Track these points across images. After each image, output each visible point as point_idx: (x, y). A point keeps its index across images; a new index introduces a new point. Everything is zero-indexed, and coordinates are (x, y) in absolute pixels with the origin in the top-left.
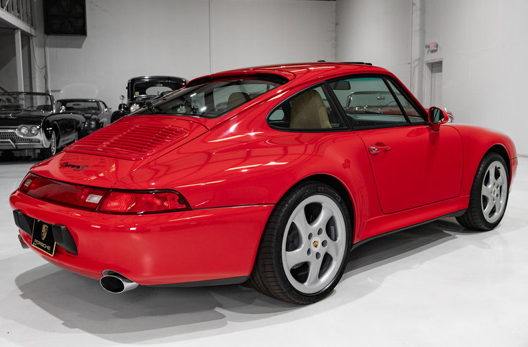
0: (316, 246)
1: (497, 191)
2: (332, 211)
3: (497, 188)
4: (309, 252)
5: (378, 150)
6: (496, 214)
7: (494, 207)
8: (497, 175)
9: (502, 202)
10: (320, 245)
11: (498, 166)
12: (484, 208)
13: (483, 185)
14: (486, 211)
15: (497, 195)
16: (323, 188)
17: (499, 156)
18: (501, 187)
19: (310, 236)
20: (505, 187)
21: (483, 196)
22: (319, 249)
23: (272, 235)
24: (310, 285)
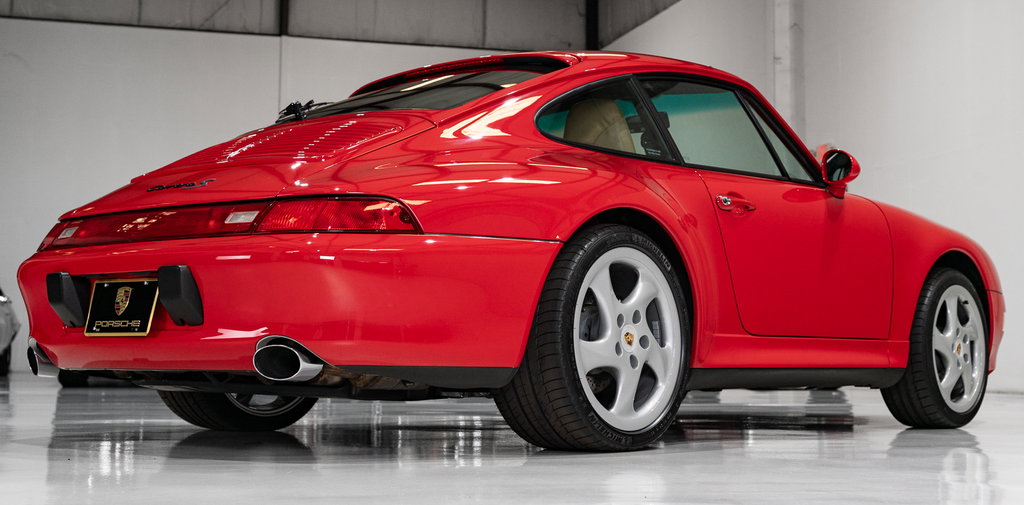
0: (630, 343)
1: (965, 349)
2: (654, 285)
3: (964, 341)
4: (618, 348)
5: (733, 203)
6: (965, 396)
7: (960, 380)
8: (963, 318)
9: (977, 374)
10: (636, 342)
11: (963, 299)
12: (941, 379)
13: (936, 330)
14: (946, 384)
15: (965, 356)
16: (641, 238)
17: (965, 278)
18: (972, 343)
19: (620, 320)
20: (980, 345)
21: (936, 351)
22: (635, 349)
23: (557, 300)
24: (621, 416)
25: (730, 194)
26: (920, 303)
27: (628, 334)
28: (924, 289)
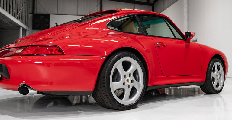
0: (128, 82)
1: (219, 76)
2: (136, 66)
3: (219, 74)
4: (124, 84)
5: (160, 45)
6: (219, 87)
7: (218, 83)
8: (219, 69)
9: (222, 81)
10: (130, 81)
11: (219, 65)
12: (214, 83)
13: (212, 72)
14: (214, 84)
15: (219, 78)
16: (131, 54)
17: (219, 60)
18: (221, 74)
19: (125, 76)
20: (223, 75)
21: (212, 77)
22: (130, 83)
23: (105, 72)
24: (125, 101)
25: (159, 42)
26: (209, 66)
27: (127, 79)
28: (210, 63)
